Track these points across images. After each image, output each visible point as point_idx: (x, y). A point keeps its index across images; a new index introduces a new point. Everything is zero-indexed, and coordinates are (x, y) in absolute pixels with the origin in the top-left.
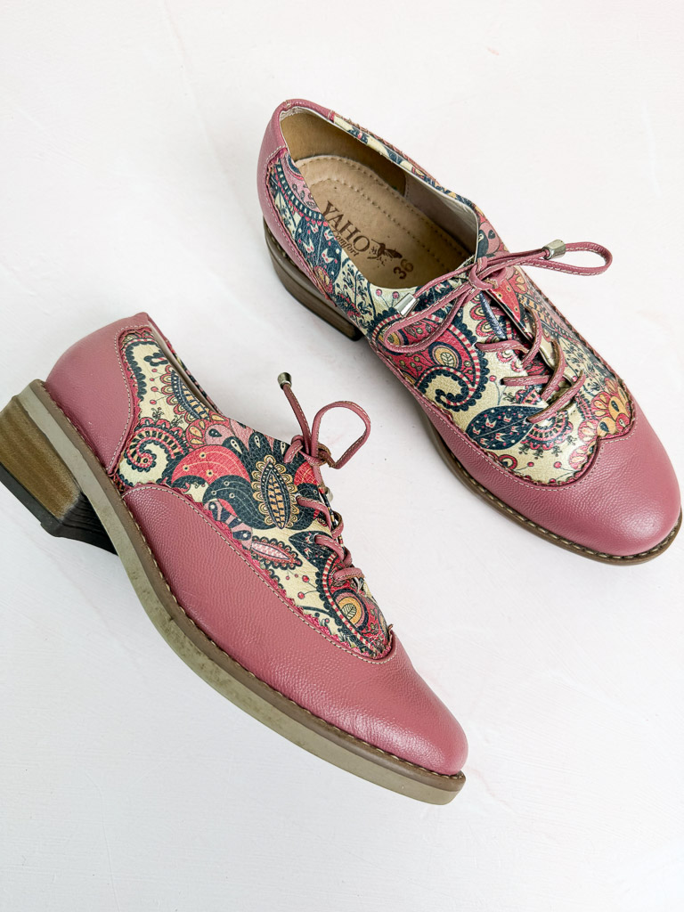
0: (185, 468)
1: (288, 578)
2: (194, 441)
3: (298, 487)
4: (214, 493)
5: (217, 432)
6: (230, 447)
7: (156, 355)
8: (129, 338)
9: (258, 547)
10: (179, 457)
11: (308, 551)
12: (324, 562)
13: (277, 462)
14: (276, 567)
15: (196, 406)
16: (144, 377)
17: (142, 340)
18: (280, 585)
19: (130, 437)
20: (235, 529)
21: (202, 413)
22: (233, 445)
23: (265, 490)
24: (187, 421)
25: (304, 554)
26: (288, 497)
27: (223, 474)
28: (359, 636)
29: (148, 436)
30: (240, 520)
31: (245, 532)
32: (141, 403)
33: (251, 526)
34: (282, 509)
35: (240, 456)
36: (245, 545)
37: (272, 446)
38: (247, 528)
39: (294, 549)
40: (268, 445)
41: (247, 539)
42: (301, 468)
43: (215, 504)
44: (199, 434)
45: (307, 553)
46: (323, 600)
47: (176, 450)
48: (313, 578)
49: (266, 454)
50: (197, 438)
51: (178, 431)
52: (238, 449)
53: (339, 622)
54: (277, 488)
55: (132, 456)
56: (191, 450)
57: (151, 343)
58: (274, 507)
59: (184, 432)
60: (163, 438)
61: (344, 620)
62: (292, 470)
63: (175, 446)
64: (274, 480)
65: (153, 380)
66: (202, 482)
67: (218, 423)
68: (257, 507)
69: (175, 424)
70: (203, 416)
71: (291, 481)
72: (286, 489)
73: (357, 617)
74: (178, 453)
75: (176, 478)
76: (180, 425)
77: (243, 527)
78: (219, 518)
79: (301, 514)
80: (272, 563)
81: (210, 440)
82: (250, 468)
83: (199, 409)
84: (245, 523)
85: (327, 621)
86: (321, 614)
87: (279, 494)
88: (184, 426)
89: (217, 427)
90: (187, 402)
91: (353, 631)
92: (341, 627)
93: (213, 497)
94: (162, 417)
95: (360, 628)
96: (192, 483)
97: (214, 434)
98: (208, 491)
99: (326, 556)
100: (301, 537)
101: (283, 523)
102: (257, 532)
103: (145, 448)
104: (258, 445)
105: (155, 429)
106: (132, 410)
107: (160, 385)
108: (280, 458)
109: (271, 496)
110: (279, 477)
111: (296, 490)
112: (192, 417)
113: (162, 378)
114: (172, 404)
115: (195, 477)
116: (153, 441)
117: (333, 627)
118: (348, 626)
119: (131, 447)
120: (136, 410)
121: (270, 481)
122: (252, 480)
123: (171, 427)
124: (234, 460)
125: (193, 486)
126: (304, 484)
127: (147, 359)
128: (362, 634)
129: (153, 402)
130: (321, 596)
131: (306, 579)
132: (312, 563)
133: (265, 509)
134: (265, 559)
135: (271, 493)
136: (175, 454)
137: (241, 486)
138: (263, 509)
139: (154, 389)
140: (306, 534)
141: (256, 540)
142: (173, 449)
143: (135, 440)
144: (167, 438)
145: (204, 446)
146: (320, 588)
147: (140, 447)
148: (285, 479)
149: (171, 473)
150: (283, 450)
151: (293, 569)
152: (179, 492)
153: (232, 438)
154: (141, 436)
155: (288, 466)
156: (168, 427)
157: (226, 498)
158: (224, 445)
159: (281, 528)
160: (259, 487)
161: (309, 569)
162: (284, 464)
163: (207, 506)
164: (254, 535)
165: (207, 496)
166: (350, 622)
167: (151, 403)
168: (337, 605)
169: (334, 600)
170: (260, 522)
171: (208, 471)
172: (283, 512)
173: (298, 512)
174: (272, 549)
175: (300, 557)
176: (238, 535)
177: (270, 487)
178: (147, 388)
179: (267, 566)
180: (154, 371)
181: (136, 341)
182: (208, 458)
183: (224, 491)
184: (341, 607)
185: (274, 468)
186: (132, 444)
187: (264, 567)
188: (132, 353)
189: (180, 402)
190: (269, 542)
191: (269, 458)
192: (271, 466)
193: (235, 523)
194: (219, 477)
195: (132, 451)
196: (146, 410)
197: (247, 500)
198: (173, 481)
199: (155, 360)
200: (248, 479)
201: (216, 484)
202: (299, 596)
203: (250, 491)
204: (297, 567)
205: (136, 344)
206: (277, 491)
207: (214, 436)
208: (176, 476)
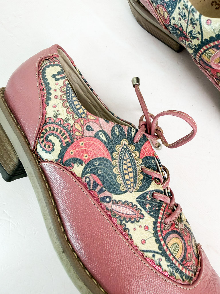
0: (71, 153)
1: (135, 229)
2: (77, 134)
3: (143, 160)
4: (88, 170)
5: (90, 127)
6: (99, 138)
7: (59, 73)
8: (45, 63)
9: (116, 207)
10: (68, 145)
11: (148, 206)
12: (158, 212)
13: (130, 143)
14: (127, 222)
15: (79, 108)
16: (51, 89)
17: (52, 63)
18: (130, 235)
19: (40, 131)
20: (101, 196)
21: (82, 114)
22: (101, 136)
23: (121, 165)
24: (73, 118)
25: (145, 209)
26: (136, 169)
27: (94, 157)
28: (181, 268)
29: (50, 130)
30: (104, 189)
31: (107, 197)
32: (47, 108)
33: (111, 192)
34: (132, 178)
35: (105, 143)
36: (107, 207)
37: (126, 132)
38: (109, 194)
39: (139, 207)
40: (124, 132)
41: (108, 202)
42: (144, 146)
43: (88, 178)
44: (80, 129)
45: (147, 208)
46: (157, 243)
47: (66, 140)
48: (151, 226)
49: (122, 139)
50: (79, 131)
51: (68, 126)
52: (104, 138)
53: (168, 259)
54: (129, 162)
55: (42, 143)
56: (75, 140)
57: (57, 65)
58: (127, 177)
59: (72, 127)
60: (59, 131)
61: (171, 257)
62: (138, 148)
63: (66, 137)
64: (127, 157)
65: (55, 90)
66: (81, 163)
67: (92, 121)
68: (115, 179)
69: (67, 121)
70: (83, 116)
71: (138, 156)
72: (134, 163)
73: (180, 252)
74: (68, 142)
75: (66, 160)
76: (69, 122)
77: (106, 193)
78: (91, 188)
79: (144, 178)
80: (125, 219)
81: (87, 133)
82: (112, 150)
83: (81, 111)
84: (108, 191)
85: (160, 260)
86: (156, 255)
87: (130, 167)
88: (71, 122)
89: (91, 124)
90: (74, 106)
91: (177, 264)
92: (169, 263)
93: (88, 173)
94: (59, 116)
95: (182, 261)
96: (75, 163)
97: (89, 129)
98: (85, 169)
99: (160, 206)
100: (143, 197)
101: (132, 189)
102: (115, 197)
103: (49, 139)
104: (117, 133)
105: (54, 126)
106: (41, 114)
107: (59, 94)
108: (131, 140)
109: (125, 169)
110: (130, 154)
111: (141, 162)
112: (76, 116)
113: (61, 89)
114: (65, 107)
115: (77, 159)
116: (53, 134)
117: (164, 264)
118: (174, 261)
119: (42, 137)
120: (44, 113)
121: (125, 158)
122: (113, 159)
123: (64, 124)
124: (101, 146)
125: (76, 165)
126: (146, 157)
127: (54, 76)
128: (183, 265)
129: (55, 106)
130: (156, 241)
131: (146, 228)
132: (151, 215)
133: (121, 179)
134: (120, 216)
135: (125, 167)
136: (66, 143)
137: (105, 164)
138: (119, 180)
139: (56, 97)
140: (146, 194)
141: (115, 202)
142: (65, 139)
143: (43, 133)
144: (61, 131)
145: (82, 137)
146: (156, 234)
147: (46, 138)
148: (134, 155)
149: (63, 156)
150: (133, 134)
151: (138, 221)
152: (67, 170)
153: (100, 131)
154: (46, 130)
155: (136, 145)
156: (62, 123)
157: (96, 174)
158: (95, 137)
159: (131, 192)
160: (117, 163)
161: (148, 220)
162: (133, 144)
163: (84, 178)
164: (113, 199)
165: (84, 173)
166: (175, 258)
167: (53, 107)
168: (167, 246)
169: (165, 242)
170: (117, 190)
171: (85, 155)
172: (132, 180)
173: (142, 178)
174: (125, 208)
175: (143, 212)
176: (103, 199)
177: (125, 162)
178: (52, 97)
179: (121, 221)
180: (57, 84)
181: (48, 64)
182: (85, 146)
183: (95, 169)
184: (169, 247)
185: (127, 148)
186: (42, 135)
187: (119, 222)
188: (45, 72)
189: (70, 105)
190: (123, 204)
191: (125, 142)
192: (125, 147)
193: (101, 191)
194: (91, 159)
195: (42, 139)
196: (50, 112)
197: (109, 175)
198: (64, 162)
199: (58, 77)
200: (110, 159)
201: (90, 164)
202: (142, 243)
203: (111, 167)
204: (141, 220)
205: (48, 67)
206: (129, 165)
207: (89, 130)
208: (66, 158)
